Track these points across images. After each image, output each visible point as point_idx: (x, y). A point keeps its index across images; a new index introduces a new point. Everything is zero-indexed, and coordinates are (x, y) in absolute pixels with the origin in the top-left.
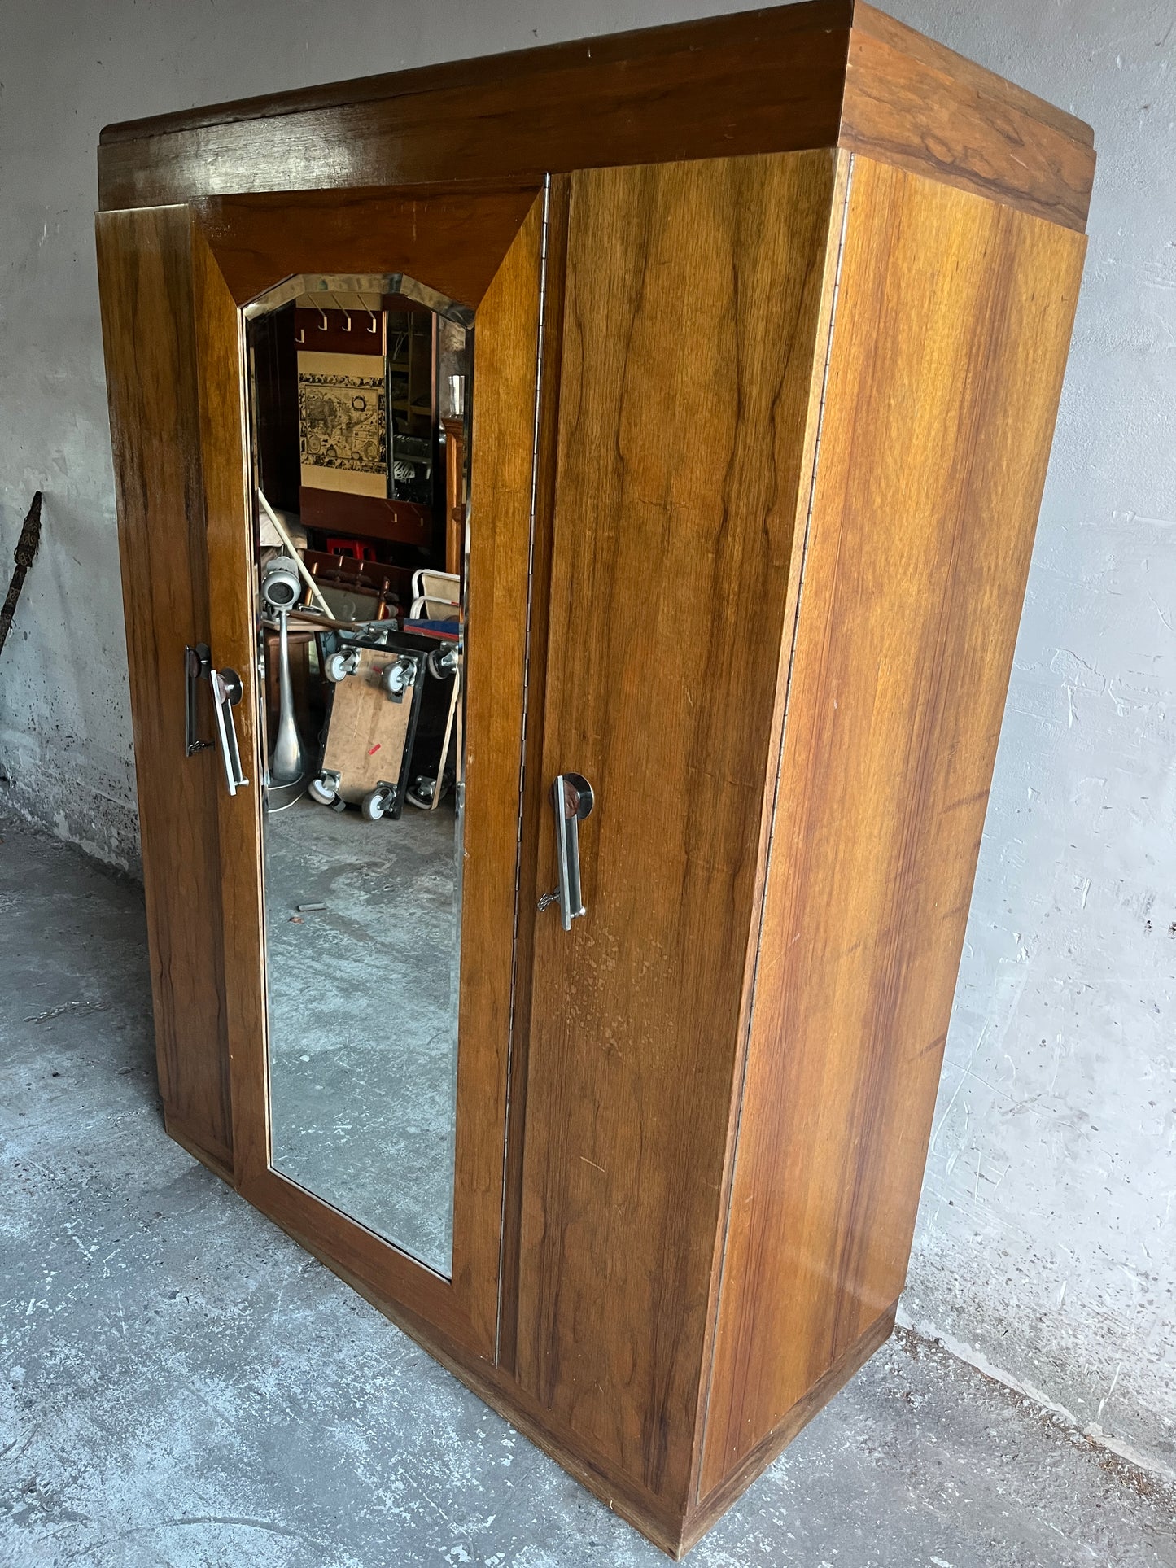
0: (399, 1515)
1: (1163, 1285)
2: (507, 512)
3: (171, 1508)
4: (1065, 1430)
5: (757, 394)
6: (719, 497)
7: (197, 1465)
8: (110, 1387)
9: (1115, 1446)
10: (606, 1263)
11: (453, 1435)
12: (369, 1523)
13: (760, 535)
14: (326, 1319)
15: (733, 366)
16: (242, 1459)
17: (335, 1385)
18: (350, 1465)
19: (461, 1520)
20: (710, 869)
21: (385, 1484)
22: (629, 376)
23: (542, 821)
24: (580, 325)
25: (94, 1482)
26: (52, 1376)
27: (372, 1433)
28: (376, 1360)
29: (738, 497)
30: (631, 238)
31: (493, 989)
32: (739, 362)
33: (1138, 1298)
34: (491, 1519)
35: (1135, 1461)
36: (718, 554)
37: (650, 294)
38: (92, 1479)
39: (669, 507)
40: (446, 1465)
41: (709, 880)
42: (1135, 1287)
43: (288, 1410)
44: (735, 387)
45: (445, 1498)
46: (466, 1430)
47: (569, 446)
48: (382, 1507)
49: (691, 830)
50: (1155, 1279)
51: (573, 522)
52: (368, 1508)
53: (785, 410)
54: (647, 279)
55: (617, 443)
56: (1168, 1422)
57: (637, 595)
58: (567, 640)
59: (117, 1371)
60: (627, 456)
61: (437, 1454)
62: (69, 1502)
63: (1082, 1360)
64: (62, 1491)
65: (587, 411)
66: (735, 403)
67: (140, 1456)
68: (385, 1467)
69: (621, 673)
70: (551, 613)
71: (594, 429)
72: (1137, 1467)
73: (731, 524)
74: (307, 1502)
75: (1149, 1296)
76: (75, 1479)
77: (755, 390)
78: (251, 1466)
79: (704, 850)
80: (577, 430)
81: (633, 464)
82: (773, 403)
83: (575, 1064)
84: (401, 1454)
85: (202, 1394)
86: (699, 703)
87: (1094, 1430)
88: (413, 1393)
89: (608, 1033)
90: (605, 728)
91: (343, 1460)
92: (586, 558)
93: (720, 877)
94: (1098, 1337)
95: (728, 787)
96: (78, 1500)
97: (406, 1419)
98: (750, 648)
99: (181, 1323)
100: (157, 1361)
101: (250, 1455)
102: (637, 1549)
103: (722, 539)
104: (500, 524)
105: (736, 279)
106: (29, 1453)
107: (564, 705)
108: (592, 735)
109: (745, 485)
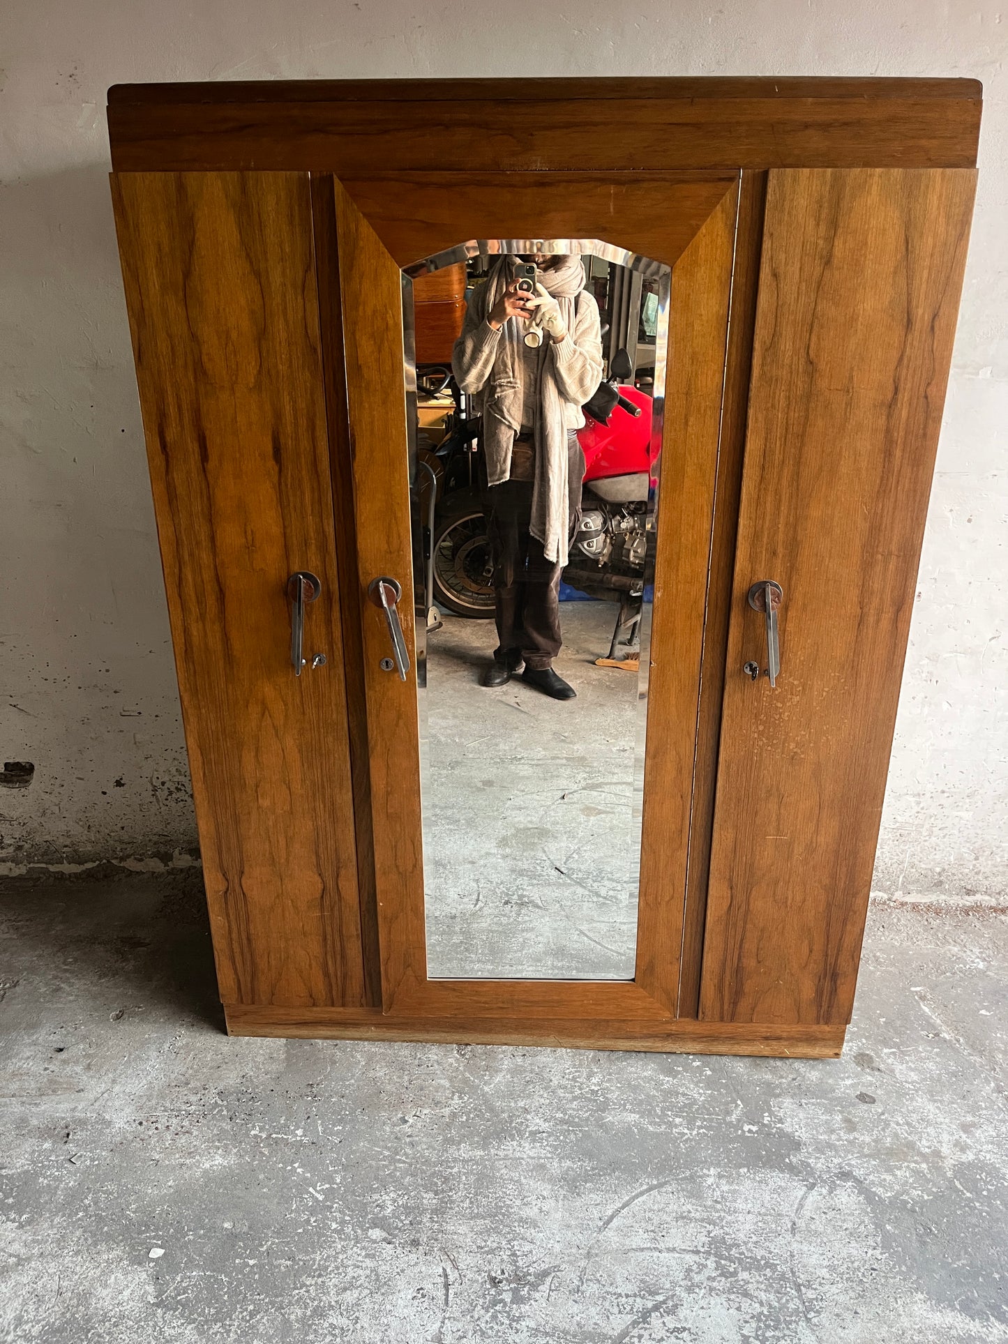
0: (698, 1134)
1: (928, 795)
2: (699, 410)
3: (590, 1223)
4: (884, 903)
5: (922, 313)
6: (891, 380)
7: (567, 1191)
8: (450, 1194)
9: (910, 899)
10: (787, 898)
11: (667, 1079)
12: (692, 1148)
13: (922, 399)
14: (517, 1071)
15: (904, 298)
16: (586, 1170)
17: (575, 1098)
18: (641, 1130)
19: (728, 1113)
20: (880, 612)
21: (671, 1125)
22: (819, 308)
23: (733, 622)
24: (775, 275)
25: (527, 1247)
26: (403, 1218)
27: (628, 1106)
28: (576, 1072)
29: (906, 379)
30: (823, 216)
31: (678, 754)
32: (909, 294)
33: (916, 809)
34: (739, 1102)
35: (923, 901)
36: (889, 416)
37: (838, 252)
38: (521, 1247)
39: (851, 391)
40: (684, 1095)
41: (878, 621)
42: (913, 804)
43: (571, 1128)
44: (906, 310)
45: (707, 1110)
46: (670, 1072)
47: (764, 358)
48: (686, 1137)
49: (865, 592)
50: (924, 794)
51: (767, 409)
52: (681, 1142)
53: (941, 323)
54: (836, 243)
55: (808, 353)
56: (938, 870)
57: (823, 451)
58: (759, 490)
59: (439, 1183)
60: (815, 361)
61: (673, 1093)
62: (530, 1268)
63: (887, 860)
64: (518, 1267)
65: (781, 334)
66: (905, 320)
67: (531, 1212)
68: (659, 1117)
69: (808, 504)
70: (745, 475)
71: (787, 346)
72: (925, 903)
73: (900, 396)
74: (650, 1162)
75: (921, 805)
76: (514, 1254)
77: (920, 311)
78: (596, 1169)
79: (875, 602)
80: (772, 346)
81: (822, 366)
82: (934, 318)
83: (762, 777)
84: (658, 1106)
85: (511, 1156)
86: (873, 511)
87: (898, 895)
88: (619, 1074)
89: (792, 746)
90: (794, 546)
91: (636, 1130)
92: (778, 432)
93: (887, 617)
94: (895, 842)
95: (894, 558)
96: (534, 1263)
97: (635, 1089)
98: (912, 469)
99: (435, 1131)
100: (455, 1160)
101: (588, 1165)
102: (813, 1067)
103: (893, 407)
104: (692, 420)
105: (907, 243)
106: (461, 1266)
107: (756, 536)
108: (780, 551)
109: (911, 371)
